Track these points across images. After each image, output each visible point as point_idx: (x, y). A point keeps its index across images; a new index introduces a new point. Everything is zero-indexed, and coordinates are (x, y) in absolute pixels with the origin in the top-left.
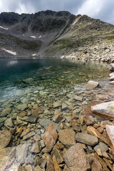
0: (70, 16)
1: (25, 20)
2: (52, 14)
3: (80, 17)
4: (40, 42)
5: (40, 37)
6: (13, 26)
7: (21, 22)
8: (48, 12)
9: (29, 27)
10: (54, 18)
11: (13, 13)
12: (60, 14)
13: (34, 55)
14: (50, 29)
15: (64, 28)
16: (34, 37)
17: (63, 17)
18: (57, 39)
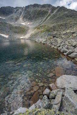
0: (51, 7)
1: (18, 11)
2: (38, 7)
3: (59, 8)
5: (29, 23)
6: (9, 16)
7: (15, 13)
8: (35, 5)
9: (21, 16)
10: (40, 9)
11: (10, 7)
12: (44, 6)
14: (36, 18)
15: (47, 16)
16: (24, 24)
17: (46, 9)
18: (40, 25)
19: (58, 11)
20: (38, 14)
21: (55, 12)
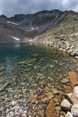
2: (46, 13)
7: (26, 19)
9: (31, 22)
13: (30, 40)
14: (44, 23)
15: (54, 21)
16: (33, 28)
17: (54, 14)
20: (46, 19)
21: (62, 17)
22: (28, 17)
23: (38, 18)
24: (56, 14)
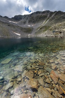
0: (50, 12)
1: (26, 18)
2: (40, 13)
3: (56, 12)
4: (33, 28)
5: (33, 25)
6: (19, 22)
7: (24, 19)
8: (38, 12)
9: (27, 21)
10: (41, 15)
11: (20, 15)
12: (44, 12)
13: (29, 35)
14: (38, 21)
15: (46, 20)
16: (29, 26)
17: (46, 14)
18: (42, 26)
19: (56, 15)
20: (39, 18)
21: (53, 16)
22: (25, 17)
23: (33, 17)
24: (47, 14)
